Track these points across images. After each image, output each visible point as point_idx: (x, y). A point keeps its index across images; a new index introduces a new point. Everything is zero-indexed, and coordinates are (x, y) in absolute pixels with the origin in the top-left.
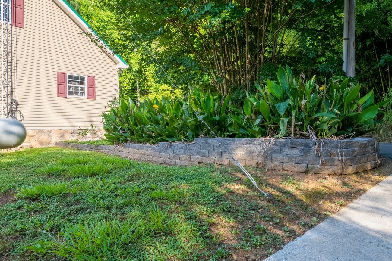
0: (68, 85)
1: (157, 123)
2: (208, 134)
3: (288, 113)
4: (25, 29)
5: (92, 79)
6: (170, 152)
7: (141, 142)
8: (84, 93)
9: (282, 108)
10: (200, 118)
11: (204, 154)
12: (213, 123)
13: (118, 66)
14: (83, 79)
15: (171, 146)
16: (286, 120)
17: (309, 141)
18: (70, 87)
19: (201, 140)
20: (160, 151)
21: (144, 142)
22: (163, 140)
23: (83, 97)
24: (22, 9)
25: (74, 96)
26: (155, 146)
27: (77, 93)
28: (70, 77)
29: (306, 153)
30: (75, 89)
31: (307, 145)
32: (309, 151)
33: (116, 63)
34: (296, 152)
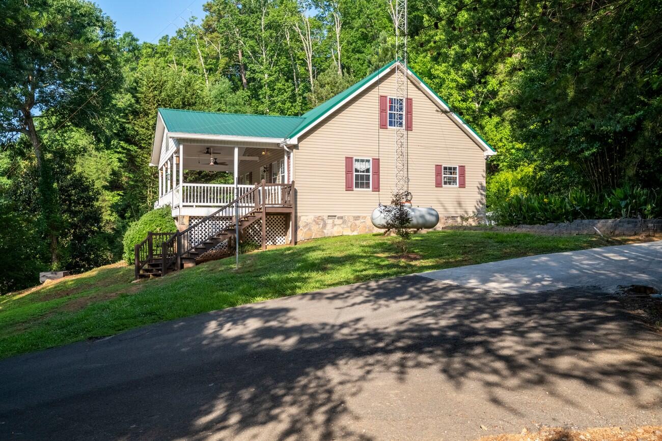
0: (443, 176)
1: (546, 210)
2: (582, 218)
3: (626, 206)
4: (413, 131)
5: (462, 168)
6: (557, 229)
7: (531, 224)
8: (456, 182)
9: (623, 204)
10: (578, 208)
11: (580, 229)
12: (585, 211)
13: (486, 154)
14: (455, 169)
15: (557, 225)
16: (625, 210)
17: (637, 220)
18: (444, 177)
19: (578, 221)
20: (549, 229)
21: (535, 224)
22: (551, 222)
23: (455, 186)
24: (411, 114)
25: (448, 186)
26: (545, 226)
27: (450, 183)
28: (445, 168)
29: (635, 226)
30: (449, 179)
31: (636, 222)
32: (636, 225)
33: (484, 151)
34: (630, 225)
